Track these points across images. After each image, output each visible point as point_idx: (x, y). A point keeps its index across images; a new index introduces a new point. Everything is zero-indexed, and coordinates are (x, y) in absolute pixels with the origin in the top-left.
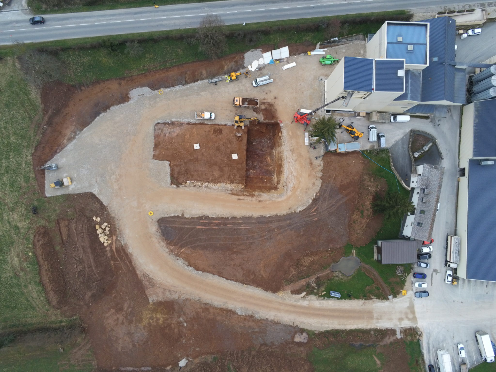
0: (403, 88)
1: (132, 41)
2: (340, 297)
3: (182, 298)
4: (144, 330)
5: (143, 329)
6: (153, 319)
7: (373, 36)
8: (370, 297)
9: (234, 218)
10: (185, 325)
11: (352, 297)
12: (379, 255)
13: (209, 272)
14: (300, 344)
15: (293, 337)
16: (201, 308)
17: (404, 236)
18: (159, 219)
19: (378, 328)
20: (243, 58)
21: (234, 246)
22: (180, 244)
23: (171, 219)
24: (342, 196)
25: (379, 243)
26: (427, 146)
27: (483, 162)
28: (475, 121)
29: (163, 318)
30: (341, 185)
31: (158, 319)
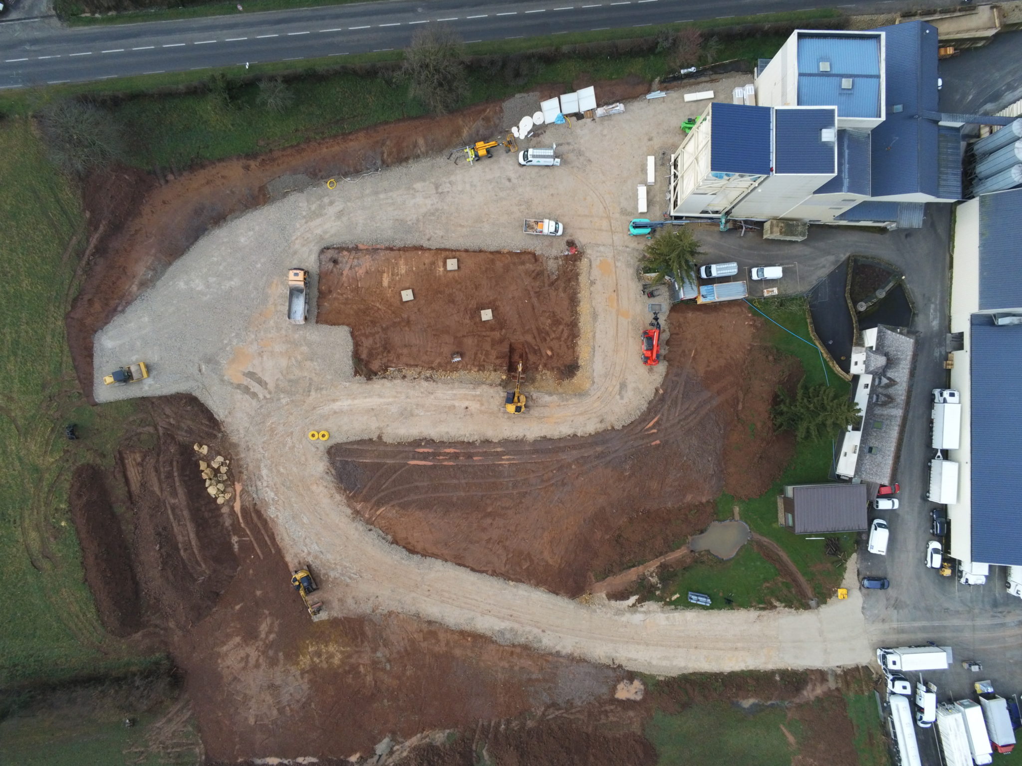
0: (834, 166)
1: (272, 79)
2: (708, 605)
3: (380, 611)
4: (302, 678)
5: (299, 678)
6: (320, 656)
7: (768, 63)
8: (771, 604)
9: (487, 442)
10: (388, 667)
11: (734, 604)
12: (790, 516)
13: (435, 556)
14: (628, 704)
15: (614, 689)
16: (421, 631)
17: (839, 476)
18: (332, 447)
19: (790, 669)
20: (501, 111)
21: (488, 501)
22: (375, 498)
23: (355, 446)
24: (709, 394)
25: (790, 490)
26: (883, 288)
27: (1000, 320)
28: (981, 234)
29: (342, 652)
30: (706, 372)
31: (331, 656)
